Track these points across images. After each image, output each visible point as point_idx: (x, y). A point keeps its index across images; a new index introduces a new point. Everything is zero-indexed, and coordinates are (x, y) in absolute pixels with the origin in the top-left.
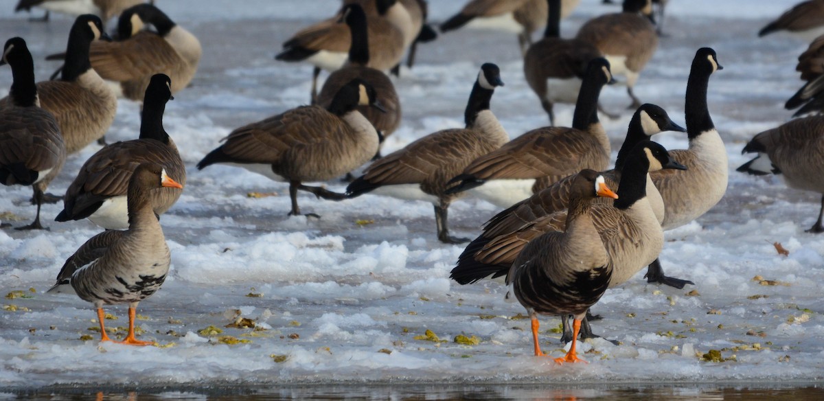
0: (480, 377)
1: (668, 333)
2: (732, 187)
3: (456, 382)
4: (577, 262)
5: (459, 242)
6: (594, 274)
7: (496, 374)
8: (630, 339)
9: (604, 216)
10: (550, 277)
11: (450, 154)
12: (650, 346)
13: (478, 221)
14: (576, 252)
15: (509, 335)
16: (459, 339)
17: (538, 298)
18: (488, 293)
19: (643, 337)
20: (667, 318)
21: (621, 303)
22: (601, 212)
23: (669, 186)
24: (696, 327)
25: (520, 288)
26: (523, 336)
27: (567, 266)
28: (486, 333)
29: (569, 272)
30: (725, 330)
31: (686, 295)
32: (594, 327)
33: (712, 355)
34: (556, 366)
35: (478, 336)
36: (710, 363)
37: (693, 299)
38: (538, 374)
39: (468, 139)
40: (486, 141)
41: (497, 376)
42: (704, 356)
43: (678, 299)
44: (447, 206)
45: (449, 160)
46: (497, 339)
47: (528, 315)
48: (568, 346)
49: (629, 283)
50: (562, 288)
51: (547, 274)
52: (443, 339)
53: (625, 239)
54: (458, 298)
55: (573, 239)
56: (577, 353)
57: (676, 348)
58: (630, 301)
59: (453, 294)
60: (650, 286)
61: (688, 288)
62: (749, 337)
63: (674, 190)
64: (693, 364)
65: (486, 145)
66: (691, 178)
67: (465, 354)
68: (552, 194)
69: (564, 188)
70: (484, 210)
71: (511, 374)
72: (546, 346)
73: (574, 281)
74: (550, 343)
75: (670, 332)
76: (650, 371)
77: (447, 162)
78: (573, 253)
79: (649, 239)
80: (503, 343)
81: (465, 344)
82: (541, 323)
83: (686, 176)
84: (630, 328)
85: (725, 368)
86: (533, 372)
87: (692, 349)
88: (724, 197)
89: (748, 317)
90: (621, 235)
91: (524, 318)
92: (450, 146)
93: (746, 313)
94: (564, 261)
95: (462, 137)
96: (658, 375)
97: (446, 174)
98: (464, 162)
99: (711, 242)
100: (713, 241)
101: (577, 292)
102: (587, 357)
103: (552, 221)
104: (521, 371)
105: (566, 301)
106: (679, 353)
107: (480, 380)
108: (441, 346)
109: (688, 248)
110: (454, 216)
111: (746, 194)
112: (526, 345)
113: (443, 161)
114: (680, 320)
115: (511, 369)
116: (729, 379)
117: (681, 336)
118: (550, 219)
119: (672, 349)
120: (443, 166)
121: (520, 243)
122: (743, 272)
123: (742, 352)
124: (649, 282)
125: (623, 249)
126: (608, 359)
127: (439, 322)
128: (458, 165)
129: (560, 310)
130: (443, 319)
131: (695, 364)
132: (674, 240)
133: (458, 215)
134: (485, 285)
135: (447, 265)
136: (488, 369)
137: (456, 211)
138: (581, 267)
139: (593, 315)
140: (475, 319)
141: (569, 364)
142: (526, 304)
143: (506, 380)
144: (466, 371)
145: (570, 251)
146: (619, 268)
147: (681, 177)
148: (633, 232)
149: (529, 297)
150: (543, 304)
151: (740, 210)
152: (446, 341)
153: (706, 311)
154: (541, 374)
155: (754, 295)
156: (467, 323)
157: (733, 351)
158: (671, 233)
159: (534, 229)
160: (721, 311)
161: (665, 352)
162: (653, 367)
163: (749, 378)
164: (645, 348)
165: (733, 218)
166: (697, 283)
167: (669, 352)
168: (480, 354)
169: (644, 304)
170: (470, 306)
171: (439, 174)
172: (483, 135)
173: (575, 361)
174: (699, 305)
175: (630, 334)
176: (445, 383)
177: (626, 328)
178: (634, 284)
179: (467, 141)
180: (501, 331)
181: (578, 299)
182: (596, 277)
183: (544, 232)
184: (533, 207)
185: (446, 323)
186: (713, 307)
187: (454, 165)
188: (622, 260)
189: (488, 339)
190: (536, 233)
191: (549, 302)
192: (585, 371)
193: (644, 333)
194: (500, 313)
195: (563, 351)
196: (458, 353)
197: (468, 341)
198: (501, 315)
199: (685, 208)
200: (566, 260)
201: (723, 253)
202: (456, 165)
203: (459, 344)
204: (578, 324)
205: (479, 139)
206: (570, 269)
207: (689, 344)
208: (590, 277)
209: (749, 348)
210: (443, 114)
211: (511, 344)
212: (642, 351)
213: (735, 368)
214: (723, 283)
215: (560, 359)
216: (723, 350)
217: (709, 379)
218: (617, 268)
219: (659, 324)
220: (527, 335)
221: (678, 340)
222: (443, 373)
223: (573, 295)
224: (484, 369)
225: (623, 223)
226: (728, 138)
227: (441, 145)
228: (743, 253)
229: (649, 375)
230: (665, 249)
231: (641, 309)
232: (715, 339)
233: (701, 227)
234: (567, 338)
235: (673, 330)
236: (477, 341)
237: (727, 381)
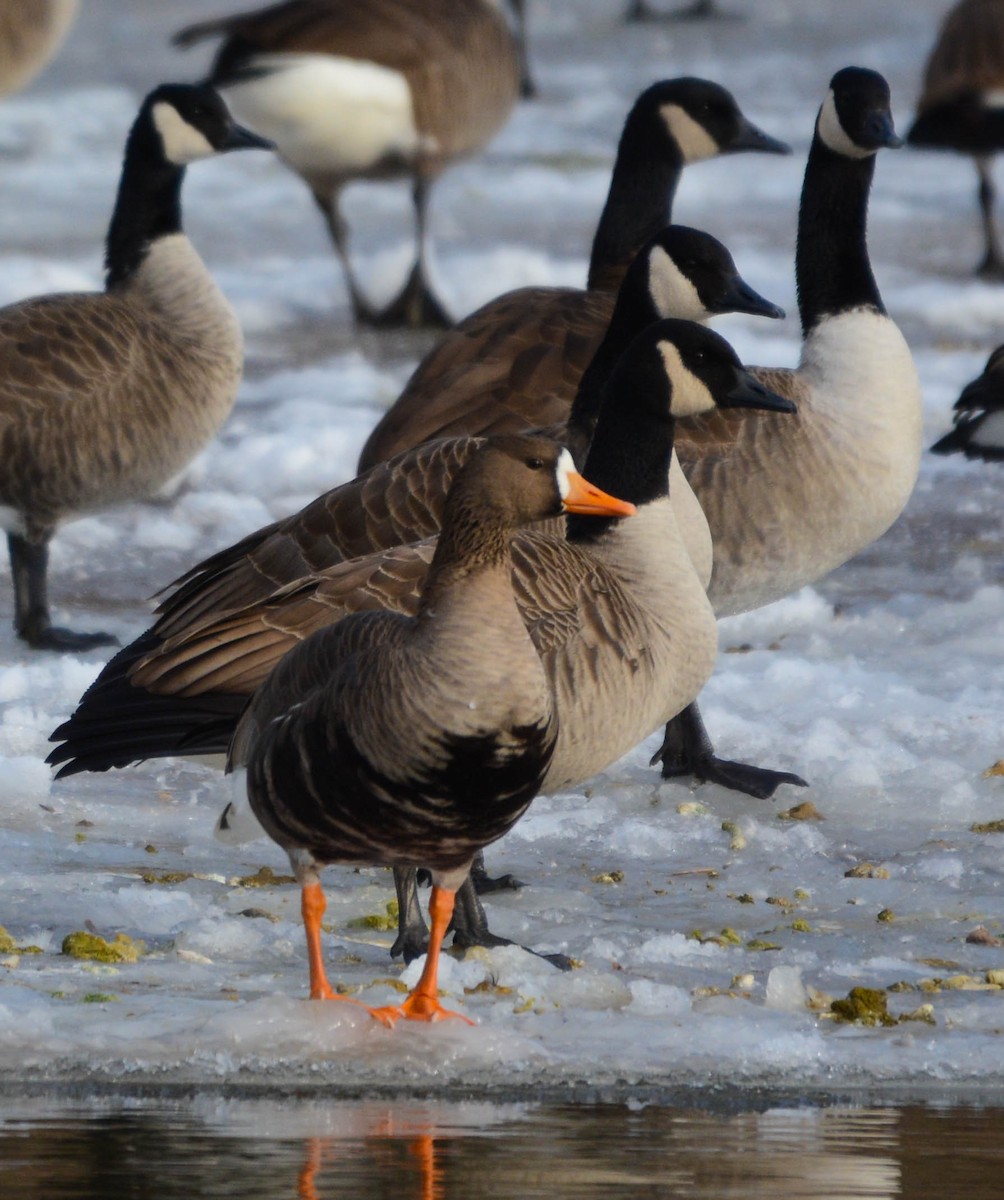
0: (141, 1063)
1: (724, 932)
2: (927, 487)
3: (68, 1078)
4: (457, 704)
5: (80, 644)
6: (508, 747)
7: (191, 1053)
8: (606, 950)
9: (543, 571)
10: (367, 752)
11: (51, 377)
12: (669, 974)
13: (142, 580)
14: (455, 674)
15: (231, 935)
16: (79, 945)
17: (328, 817)
18: (167, 803)
19: (647, 946)
20: (721, 887)
21: (580, 839)
22: (534, 556)
23: (715, 482)
24: (812, 917)
25: (270, 786)
26: (275, 938)
27: (425, 716)
28: (161, 927)
29: (430, 738)
30: (901, 928)
31: (780, 817)
32: (495, 913)
33: (860, 1004)
34: (377, 1033)
35: (138, 936)
36: (853, 1029)
37: (803, 829)
38: (321, 1056)
39: (107, 329)
40: (162, 337)
41: (192, 1061)
42: (836, 1007)
43: (756, 830)
44: (47, 535)
45: (46, 397)
46: (194, 947)
47: (291, 874)
48: (415, 970)
49: (605, 777)
50: (402, 790)
51: (359, 742)
52: (29, 942)
53: (601, 646)
54: (76, 817)
55: (445, 636)
56: (441, 993)
57: (749, 981)
58: (609, 833)
59: (61, 804)
60: (668, 789)
61: (786, 796)
62: (974, 949)
63: (730, 492)
64: (798, 1030)
65: (166, 348)
66: (781, 460)
67: (95, 991)
68: (364, 503)
69: (401, 484)
70: (161, 549)
71: (237, 1055)
72: (346, 968)
73: (442, 766)
74: (357, 961)
75: (731, 932)
76: (665, 1049)
77: (39, 405)
78: (445, 676)
79: (668, 636)
80: (212, 958)
81: (97, 960)
82: (331, 898)
83: (768, 453)
84: (607, 917)
85: (899, 1044)
86: (306, 1050)
87: (796, 984)
88: (902, 517)
89: (971, 888)
90: (589, 633)
91: (278, 881)
92: (53, 354)
93: (966, 876)
94: (419, 703)
95: (89, 323)
96: (689, 1063)
97: (38, 441)
98: (95, 400)
99: (860, 655)
100: (864, 650)
101: (450, 803)
102: (472, 1006)
103: (376, 578)
104: (268, 1045)
105: (411, 828)
106: (757, 997)
107: (140, 1071)
108: (21, 965)
109: (787, 670)
110: (65, 566)
111: (971, 507)
112: (282, 964)
113: (28, 400)
114: (761, 894)
115: (238, 1038)
116: (910, 1078)
117: (764, 944)
118: (371, 570)
119: (734, 985)
120: (29, 417)
121: (274, 639)
122: (959, 748)
123: (953, 995)
124: (667, 774)
125: (595, 678)
126: (536, 1012)
127: (17, 891)
128: (75, 412)
129: (392, 854)
130: (27, 882)
131: (806, 1030)
132: (745, 648)
133: (80, 562)
134: (160, 779)
135: (43, 717)
136: (164, 1038)
137: (72, 550)
138: (466, 721)
139: (493, 875)
140: (127, 884)
141: (417, 1026)
142: (284, 835)
143: (221, 1071)
144: (98, 1043)
145: (436, 671)
146: (579, 735)
147: (753, 455)
148: (623, 623)
149: (299, 817)
150: (338, 834)
151: (952, 558)
152: (37, 951)
153: (843, 868)
154: (332, 1057)
155: (990, 819)
156: (104, 895)
157: (924, 992)
158: (737, 623)
159: (319, 597)
160: (888, 869)
161: (714, 994)
162: (674, 1037)
163: (974, 1077)
164: (652, 979)
165: (930, 581)
166: (815, 779)
167: (728, 994)
168: (143, 993)
169: (651, 843)
170: (113, 842)
171: (16, 438)
172: (158, 319)
173: (436, 1017)
174: (821, 849)
175: (606, 937)
176: (33, 1078)
177: (594, 918)
178: (619, 783)
179: (104, 335)
180: (206, 922)
181: (448, 822)
182: (513, 758)
183: (348, 611)
184: (306, 543)
185: (37, 895)
186: (863, 857)
187: (62, 410)
188: (591, 712)
189: (165, 944)
190: (326, 613)
191: (361, 830)
192: (464, 1049)
193: (649, 932)
194: (207, 866)
195: (399, 986)
196: (72, 989)
197: (104, 951)
198: (206, 872)
199: (763, 550)
200: (423, 696)
201: (899, 690)
202: (68, 412)
203: (77, 958)
204: (447, 903)
205: (143, 329)
206: (434, 725)
207: (787, 969)
208: (494, 756)
209: (972, 984)
210: (38, 248)
211: (238, 961)
212: (641, 989)
213: (931, 1046)
214: (897, 782)
215: (387, 1009)
216: (893, 988)
217: (849, 1076)
218: (573, 735)
219: (697, 906)
220: (287, 935)
221: (754, 955)
222: (27, 1049)
223: (433, 811)
224: (155, 1038)
225: (595, 593)
226: (925, 337)
227: (23, 348)
228: (960, 689)
229: (661, 1064)
230: (716, 673)
231: (639, 859)
232: (867, 956)
233: (829, 610)
234: (409, 946)
235: (740, 925)
236: (132, 952)
237: (905, 1084)
